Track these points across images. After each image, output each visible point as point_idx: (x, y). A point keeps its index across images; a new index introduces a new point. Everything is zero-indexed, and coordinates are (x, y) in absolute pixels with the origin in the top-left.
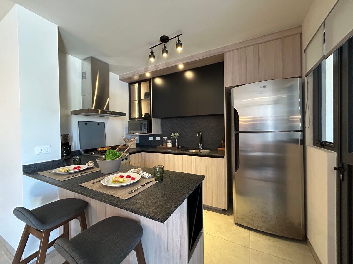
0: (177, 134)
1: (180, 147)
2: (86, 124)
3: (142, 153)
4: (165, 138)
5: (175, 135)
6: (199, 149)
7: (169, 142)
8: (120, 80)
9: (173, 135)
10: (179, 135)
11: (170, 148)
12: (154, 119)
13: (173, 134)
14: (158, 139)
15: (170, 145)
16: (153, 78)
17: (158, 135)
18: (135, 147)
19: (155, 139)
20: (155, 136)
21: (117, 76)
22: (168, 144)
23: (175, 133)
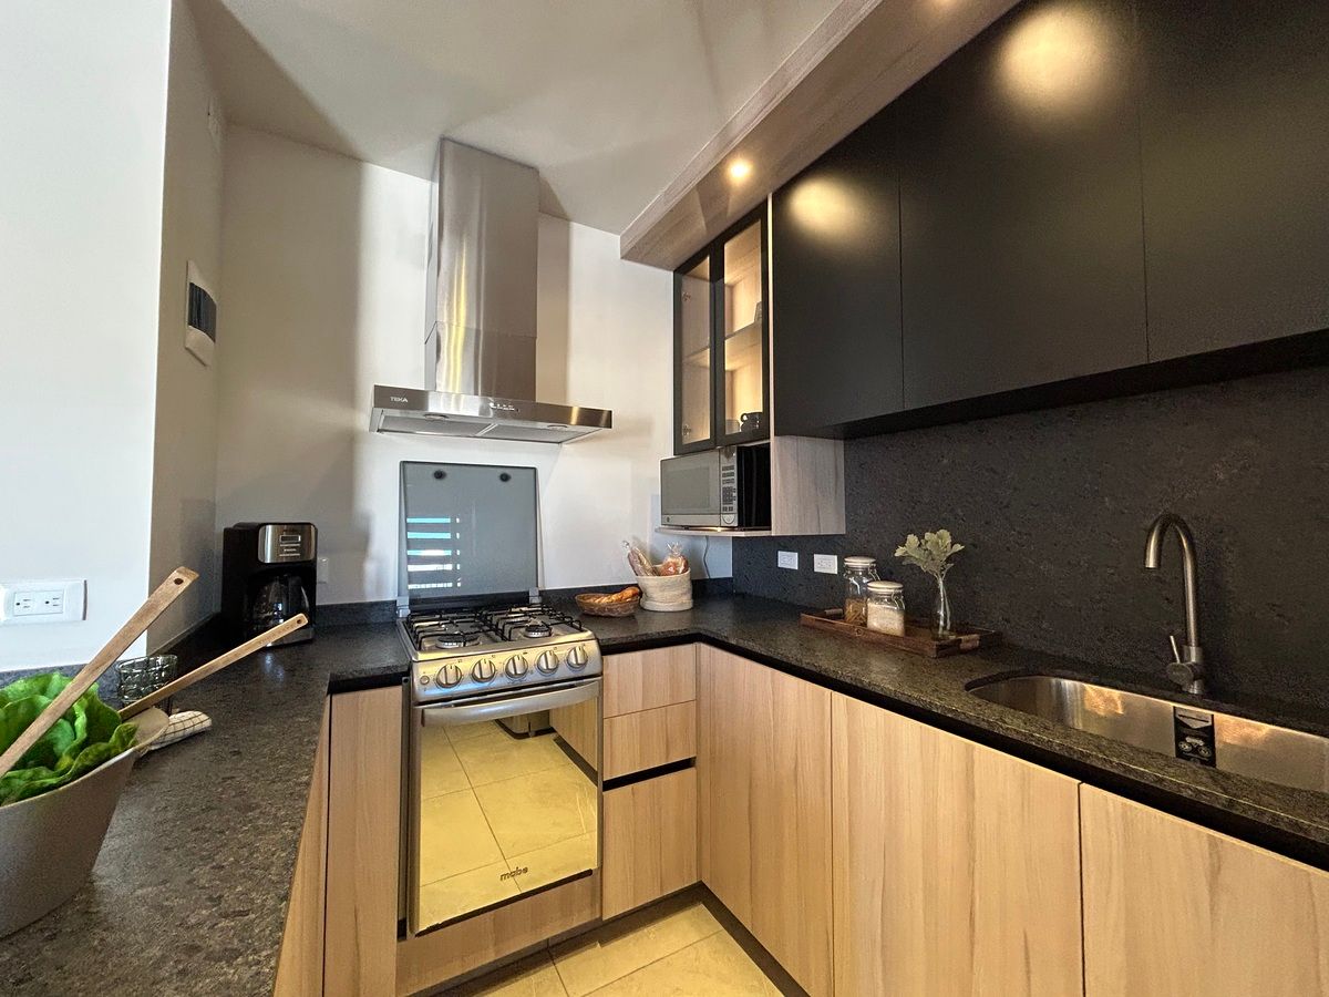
0: (942, 542)
1: (970, 640)
2: (439, 475)
3: (698, 653)
4: (858, 563)
5: (930, 548)
6: (1175, 692)
7: (878, 598)
8: (629, 255)
9: (910, 547)
10: (958, 547)
11: (882, 643)
12: (789, 441)
13: (912, 539)
14: (826, 564)
15: (884, 617)
16: (783, 193)
17: (826, 544)
18: (684, 601)
19: (806, 562)
20: (807, 546)
21: (613, 243)
22: (872, 605)
23: (928, 535)
